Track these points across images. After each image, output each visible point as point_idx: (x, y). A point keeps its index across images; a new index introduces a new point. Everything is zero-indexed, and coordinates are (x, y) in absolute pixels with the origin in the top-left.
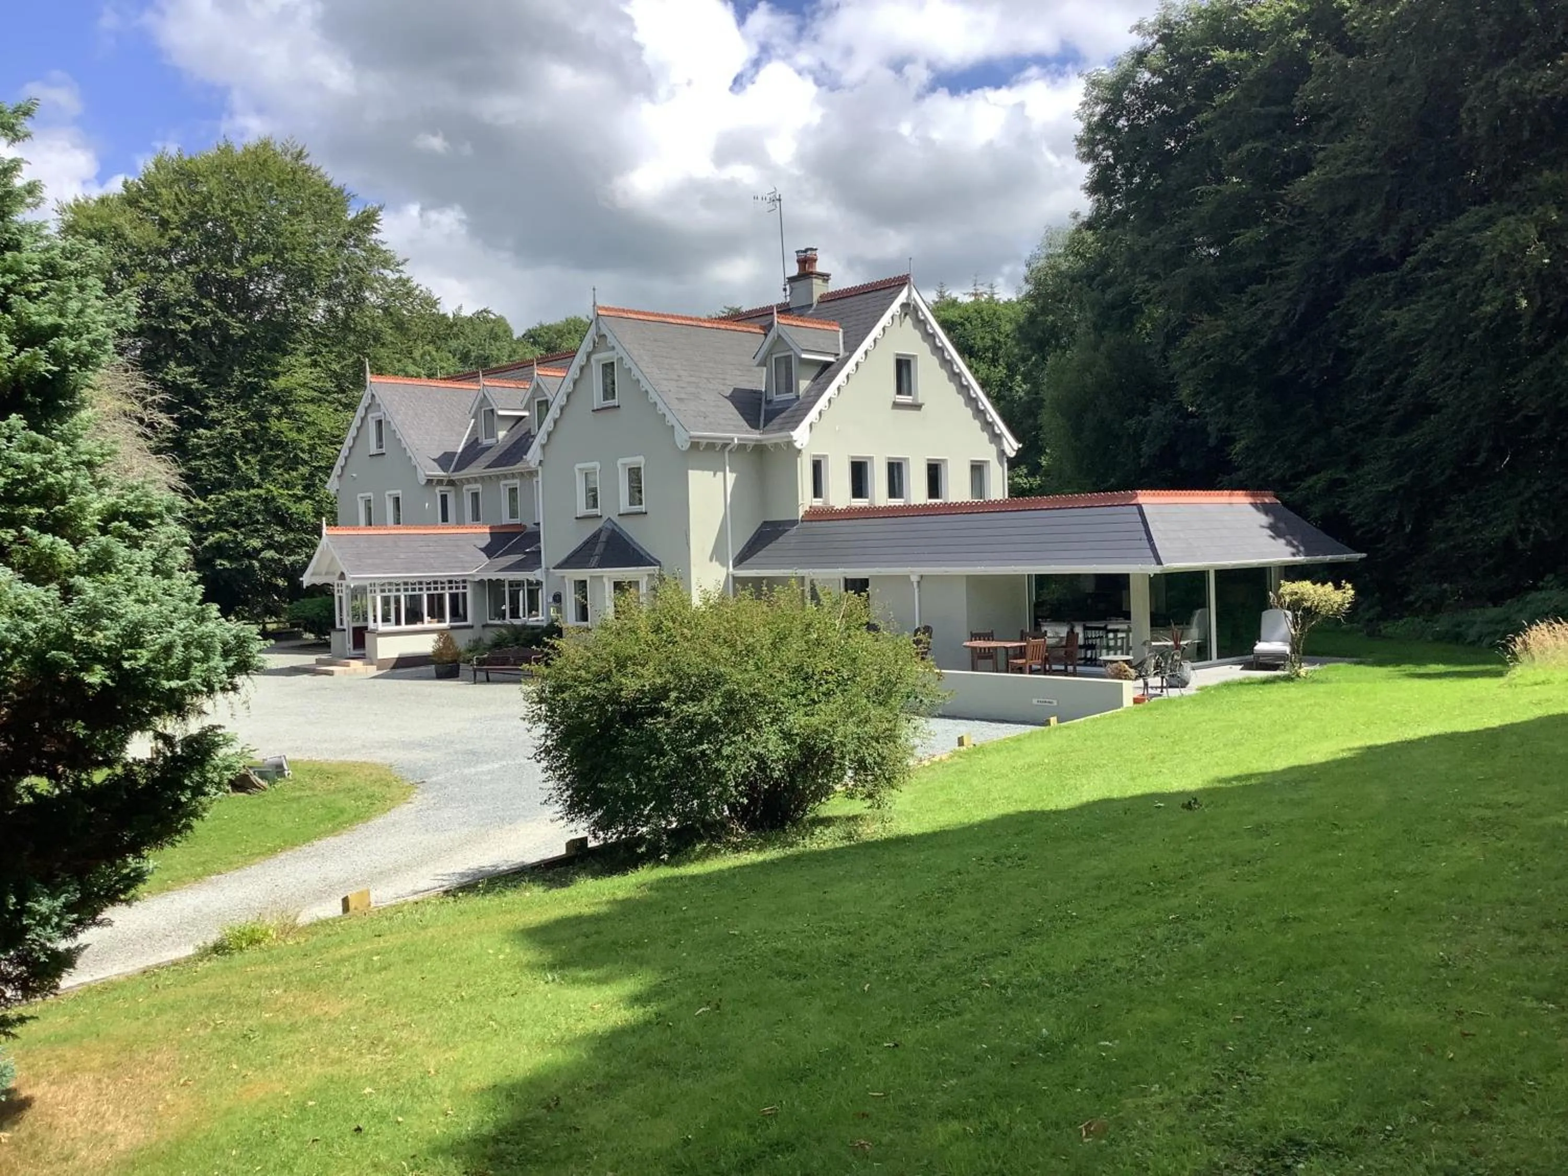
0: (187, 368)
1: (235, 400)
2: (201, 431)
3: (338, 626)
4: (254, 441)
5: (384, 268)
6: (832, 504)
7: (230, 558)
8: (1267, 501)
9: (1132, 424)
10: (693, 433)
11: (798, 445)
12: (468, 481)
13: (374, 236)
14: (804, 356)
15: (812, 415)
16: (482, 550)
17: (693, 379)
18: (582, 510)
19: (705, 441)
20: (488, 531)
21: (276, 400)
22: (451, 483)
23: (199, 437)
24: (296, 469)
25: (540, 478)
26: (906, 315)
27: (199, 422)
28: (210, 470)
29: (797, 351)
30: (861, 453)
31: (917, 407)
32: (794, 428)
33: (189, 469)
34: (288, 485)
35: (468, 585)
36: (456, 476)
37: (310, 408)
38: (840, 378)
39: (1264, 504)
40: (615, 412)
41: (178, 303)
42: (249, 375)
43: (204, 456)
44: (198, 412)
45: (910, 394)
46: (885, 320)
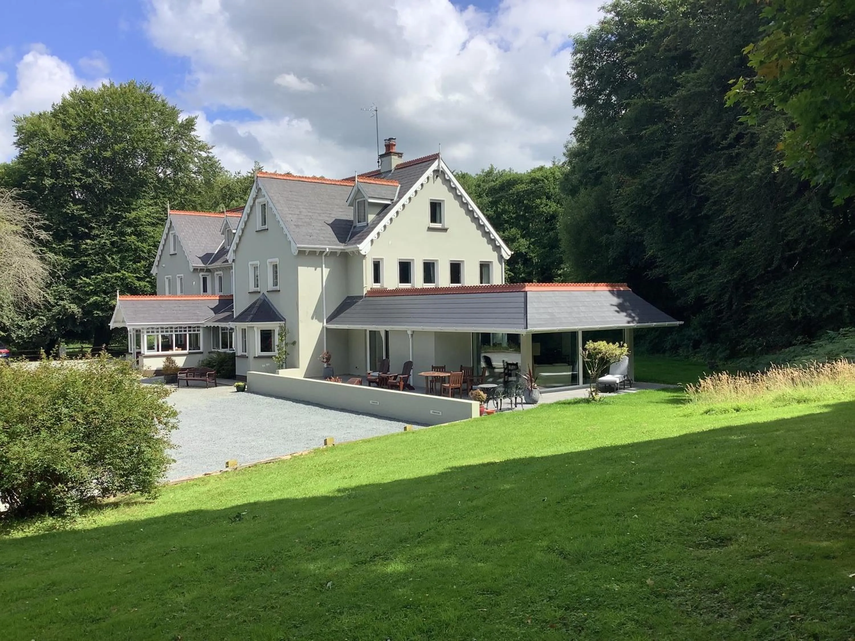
0: (79, 206)
1: (108, 224)
2: (88, 241)
3: (130, 351)
4: (117, 247)
5: (201, 151)
6: (385, 287)
7: (102, 310)
8: (622, 289)
9: (603, 239)
10: (298, 245)
11: (363, 253)
12: (217, 269)
13: (192, 133)
14: (370, 200)
15: (373, 235)
16: (212, 309)
17: (310, 214)
18: (252, 288)
19: (308, 250)
20: (218, 298)
21: (129, 224)
22: (208, 270)
23: (86, 244)
24: (140, 262)
25: (233, 270)
26: (437, 176)
27: (88, 236)
28: (92, 262)
29: (366, 198)
30: (405, 257)
31: (445, 230)
32: (360, 243)
33: (80, 262)
34: (135, 271)
35: (201, 330)
36: (211, 267)
37: (149, 229)
38: (392, 213)
39: (619, 291)
40: (265, 233)
41: (74, 171)
42: (115, 210)
43: (89, 255)
44: (87, 231)
45: (440, 222)
46: (423, 179)
